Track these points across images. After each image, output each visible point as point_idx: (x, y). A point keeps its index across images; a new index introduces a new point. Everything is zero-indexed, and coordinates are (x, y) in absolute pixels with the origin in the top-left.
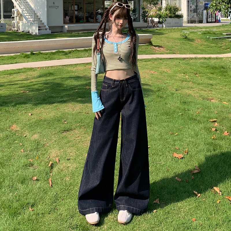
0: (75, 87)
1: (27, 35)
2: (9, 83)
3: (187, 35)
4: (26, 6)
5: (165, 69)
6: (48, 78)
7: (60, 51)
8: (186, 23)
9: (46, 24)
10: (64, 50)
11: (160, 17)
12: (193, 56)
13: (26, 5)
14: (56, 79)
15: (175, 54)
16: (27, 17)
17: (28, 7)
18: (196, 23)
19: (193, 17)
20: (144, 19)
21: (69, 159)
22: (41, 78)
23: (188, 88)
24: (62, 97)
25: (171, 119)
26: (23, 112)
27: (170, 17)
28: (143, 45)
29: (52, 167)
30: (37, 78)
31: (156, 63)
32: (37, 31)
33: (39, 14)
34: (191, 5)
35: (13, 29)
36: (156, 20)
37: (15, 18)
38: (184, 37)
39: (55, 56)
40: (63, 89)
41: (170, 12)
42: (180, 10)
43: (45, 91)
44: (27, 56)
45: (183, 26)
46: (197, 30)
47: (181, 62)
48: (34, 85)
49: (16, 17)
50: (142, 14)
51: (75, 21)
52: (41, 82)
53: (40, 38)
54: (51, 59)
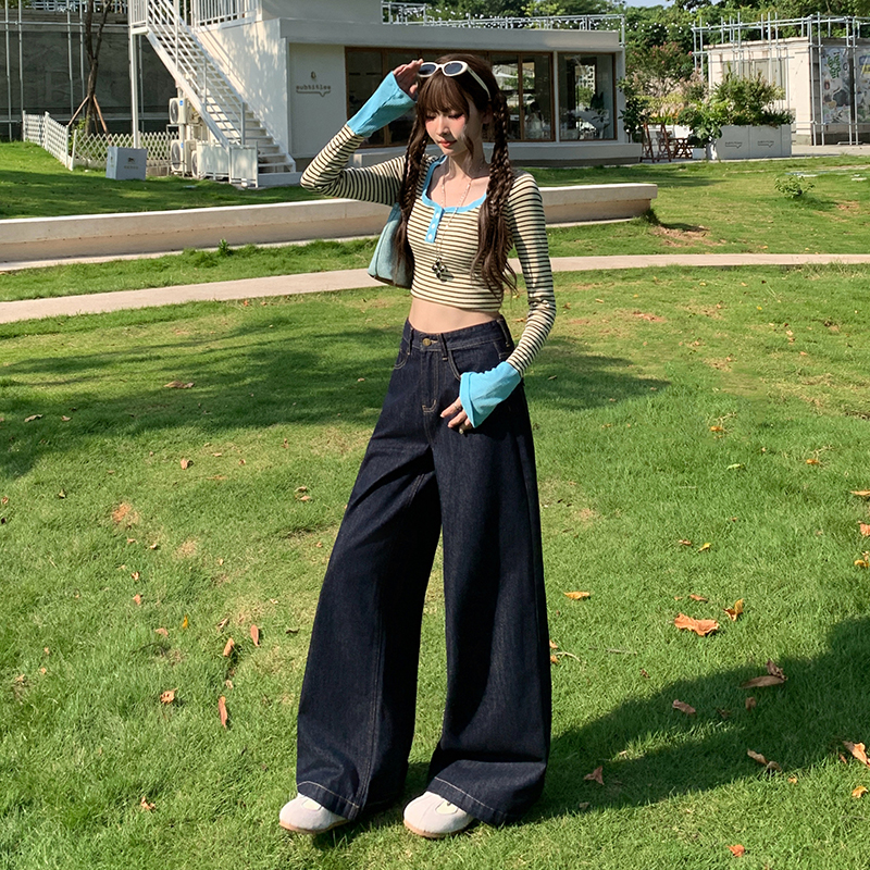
0: (357, 369)
1: (218, 189)
2: (132, 356)
3: (803, 187)
4: (216, 88)
5: (702, 307)
6: (271, 336)
7: (323, 243)
8: (806, 142)
9: (285, 150)
10: (339, 240)
11: (695, 121)
12: (825, 259)
13: (216, 83)
14: (294, 339)
15: (750, 252)
16: (220, 125)
17: (222, 91)
18: (851, 142)
19: (835, 121)
20: (632, 129)
21: (296, 632)
22: (245, 337)
23: (789, 373)
24: (305, 404)
25: (693, 484)
26: (164, 453)
27: (739, 121)
28: (619, 223)
29: (235, 657)
30: (233, 336)
31: (665, 283)
32: (255, 176)
33: (261, 113)
34: (828, 77)
35: (173, 169)
36: (682, 132)
37: (181, 128)
38: (791, 194)
39: (306, 260)
40: (313, 375)
41: (740, 102)
42: (782, 97)
43: (248, 380)
44: (207, 262)
45: (793, 153)
46: (850, 167)
47: (770, 280)
48: (217, 360)
49: (185, 125)
50: (623, 112)
51: (390, 137)
52: (242, 351)
53: (264, 198)
54: (290, 270)
